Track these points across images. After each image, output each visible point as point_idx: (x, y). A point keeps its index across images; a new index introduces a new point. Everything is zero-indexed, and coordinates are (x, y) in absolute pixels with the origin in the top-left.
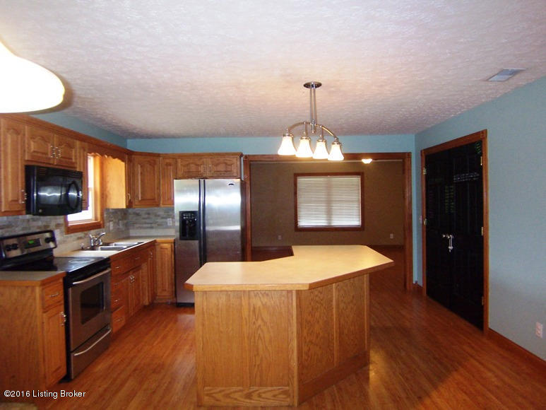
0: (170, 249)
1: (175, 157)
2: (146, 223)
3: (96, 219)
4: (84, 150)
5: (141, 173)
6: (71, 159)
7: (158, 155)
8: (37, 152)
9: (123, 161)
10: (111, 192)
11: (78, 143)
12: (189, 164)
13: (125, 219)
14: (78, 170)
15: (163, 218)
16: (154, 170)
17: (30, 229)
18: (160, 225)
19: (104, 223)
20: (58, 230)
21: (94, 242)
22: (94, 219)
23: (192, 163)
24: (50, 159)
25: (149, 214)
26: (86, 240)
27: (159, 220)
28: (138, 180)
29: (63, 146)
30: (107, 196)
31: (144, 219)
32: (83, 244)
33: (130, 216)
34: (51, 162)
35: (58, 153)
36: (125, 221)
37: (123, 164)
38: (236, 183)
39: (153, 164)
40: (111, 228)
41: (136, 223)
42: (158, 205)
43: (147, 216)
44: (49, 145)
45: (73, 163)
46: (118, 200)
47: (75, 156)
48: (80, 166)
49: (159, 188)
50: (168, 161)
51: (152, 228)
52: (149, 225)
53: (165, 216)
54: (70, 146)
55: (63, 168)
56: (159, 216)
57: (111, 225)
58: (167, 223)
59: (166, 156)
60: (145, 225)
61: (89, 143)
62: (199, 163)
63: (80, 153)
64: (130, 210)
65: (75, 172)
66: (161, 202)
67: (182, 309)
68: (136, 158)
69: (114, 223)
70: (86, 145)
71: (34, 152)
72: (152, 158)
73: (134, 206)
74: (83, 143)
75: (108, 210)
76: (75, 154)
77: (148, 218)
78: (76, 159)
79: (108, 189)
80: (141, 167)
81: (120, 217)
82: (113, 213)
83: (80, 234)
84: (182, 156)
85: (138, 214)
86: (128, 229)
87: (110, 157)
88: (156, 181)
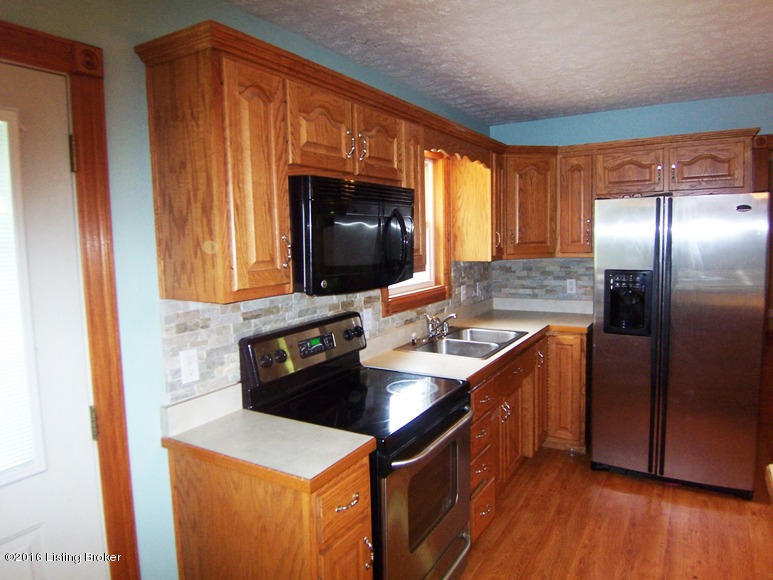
0: (577, 347)
1: (590, 152)
2: (524, 287)
3: (437, 282)
4: (417, 142)
5: (520, 190)
6: (391, 161)
7: (553, 151)
8: (315, 145)
9: (488, 165)
10: (464, 230)
11: (403, 127)
12: (623, 165)
13: (486, 279)
14: (404, 185)
15: (557, 278)
16: (546, 183)
17: (315, 312)
18: (551, 292)
19: (450, 290)
20: (370, 310)
21: (435, 330)
22: (433, 280)
23: (630, 163)
24: (344, 161)
25: (530, 269)
26: (421, 323)
27: (551, 282)
28: (514, 203)
29: (373, 132)
30: (456, 237)
31: (519, 278)
32: (414, 335)
33: (495, 273)
34: (349, 169)
35: (362, 147)
36: (485, 283)
37: (488, 171)
38: (758, 202)
39: (544, 169)
40: (463, 298)
41: (505, 286)
42: (551, 254)
43: (525, 273)
44: (343, 129)
45: (394, 171)
46: (478, 245)
47: (399, 155)
48: (408, 176)
49: (553, 219)
50: (574, 161)
51: (535, 296)
52: (529, 291)
53: (560, 274)
54: (389, 133)
55: (373, 181)
56: (549, 273)
57: (463, 290)
58: (564, 288)
59: (571, 151)
60: (521, 291)
61: (425, 126)
62: (646, 161)
63: (407, 148)
64: (497, 263)
65: (400, 190)
66: (558, 247)
67: (603, 476)
68: (511, 160)
69: (468, 286)
70: (421, 130)
71: (308, 143)
72: (543, 156)
73: (505, 256)
74: (414, 126)
75: (457, 263)
76: (399, 151)
77: (529, 277)
78: (400, 161)
79: (459, 223)
80: (521, 177)
81: (477, 276)
82: (465, 268)
83: (410, 314)
84: (605, 149)
85: (509, 270)
86: (491, 298)
87: (465, 157)
88: (549, 204)
